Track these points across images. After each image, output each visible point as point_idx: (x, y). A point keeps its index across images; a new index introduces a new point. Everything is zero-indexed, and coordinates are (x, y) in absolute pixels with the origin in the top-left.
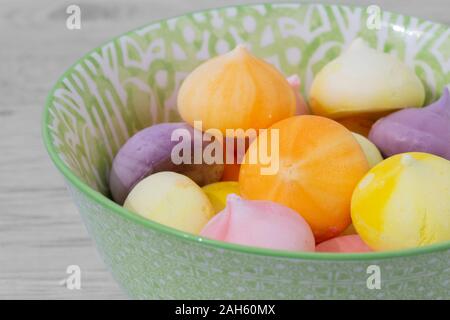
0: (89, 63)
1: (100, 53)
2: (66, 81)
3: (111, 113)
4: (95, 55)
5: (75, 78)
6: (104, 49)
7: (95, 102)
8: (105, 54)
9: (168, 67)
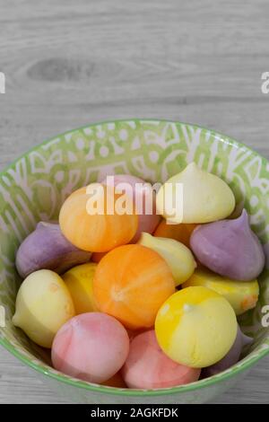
0: (4, 178)
1: (14, 169)
4: (11, 171)
6: (18, 164)
8: (18, 168)
9: (65, 168)
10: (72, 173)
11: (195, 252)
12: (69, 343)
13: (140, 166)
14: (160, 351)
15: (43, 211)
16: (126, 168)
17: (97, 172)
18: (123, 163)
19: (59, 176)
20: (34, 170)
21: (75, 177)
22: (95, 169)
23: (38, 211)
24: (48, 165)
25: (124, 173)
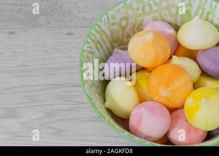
0: (96, 27)
1: (101, 21)
2: (88, 39)
3: (104, 42)
4: (99, 23)
5: (91, 36)
6: (103, 19)
7: (99, 42)
8: (103, 21)
9: (126, 18)
10: (130, 21)
11: (200, 65)
12: (140, 120)
13: (166, 16)
14: (187, 121)
15: (115, 42)
16: (158, 17)
17: (143, 20)
18: (157, 15)
19: (124, 23)
20: (111, 21)
21: (131, 22)
22: (142, 18)
23: (113, 42)
24: (118, 18)
25: (157, 20)
